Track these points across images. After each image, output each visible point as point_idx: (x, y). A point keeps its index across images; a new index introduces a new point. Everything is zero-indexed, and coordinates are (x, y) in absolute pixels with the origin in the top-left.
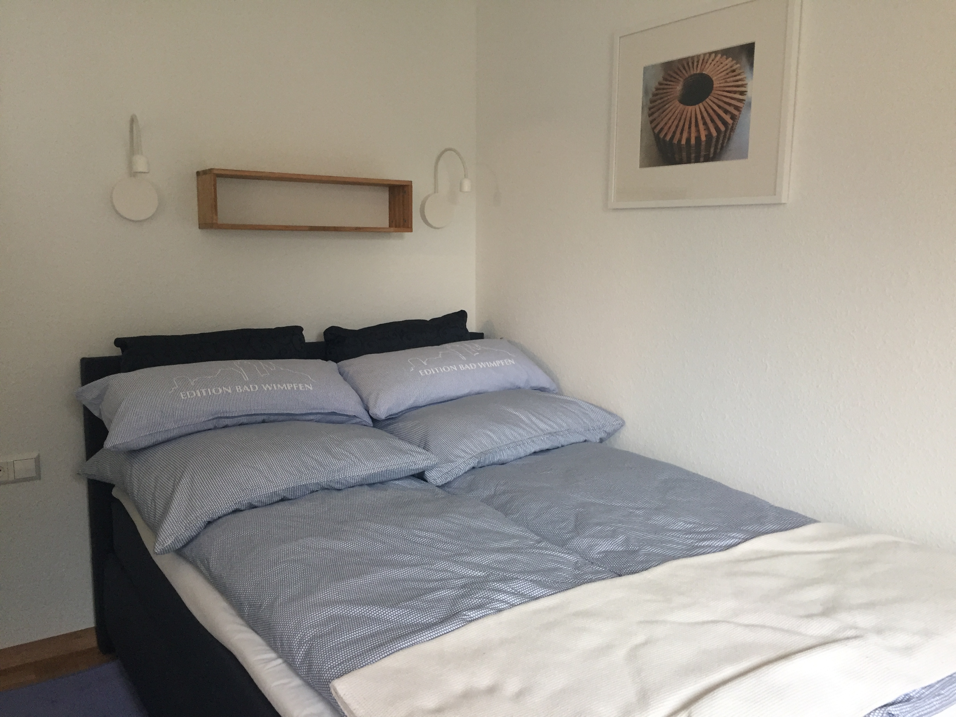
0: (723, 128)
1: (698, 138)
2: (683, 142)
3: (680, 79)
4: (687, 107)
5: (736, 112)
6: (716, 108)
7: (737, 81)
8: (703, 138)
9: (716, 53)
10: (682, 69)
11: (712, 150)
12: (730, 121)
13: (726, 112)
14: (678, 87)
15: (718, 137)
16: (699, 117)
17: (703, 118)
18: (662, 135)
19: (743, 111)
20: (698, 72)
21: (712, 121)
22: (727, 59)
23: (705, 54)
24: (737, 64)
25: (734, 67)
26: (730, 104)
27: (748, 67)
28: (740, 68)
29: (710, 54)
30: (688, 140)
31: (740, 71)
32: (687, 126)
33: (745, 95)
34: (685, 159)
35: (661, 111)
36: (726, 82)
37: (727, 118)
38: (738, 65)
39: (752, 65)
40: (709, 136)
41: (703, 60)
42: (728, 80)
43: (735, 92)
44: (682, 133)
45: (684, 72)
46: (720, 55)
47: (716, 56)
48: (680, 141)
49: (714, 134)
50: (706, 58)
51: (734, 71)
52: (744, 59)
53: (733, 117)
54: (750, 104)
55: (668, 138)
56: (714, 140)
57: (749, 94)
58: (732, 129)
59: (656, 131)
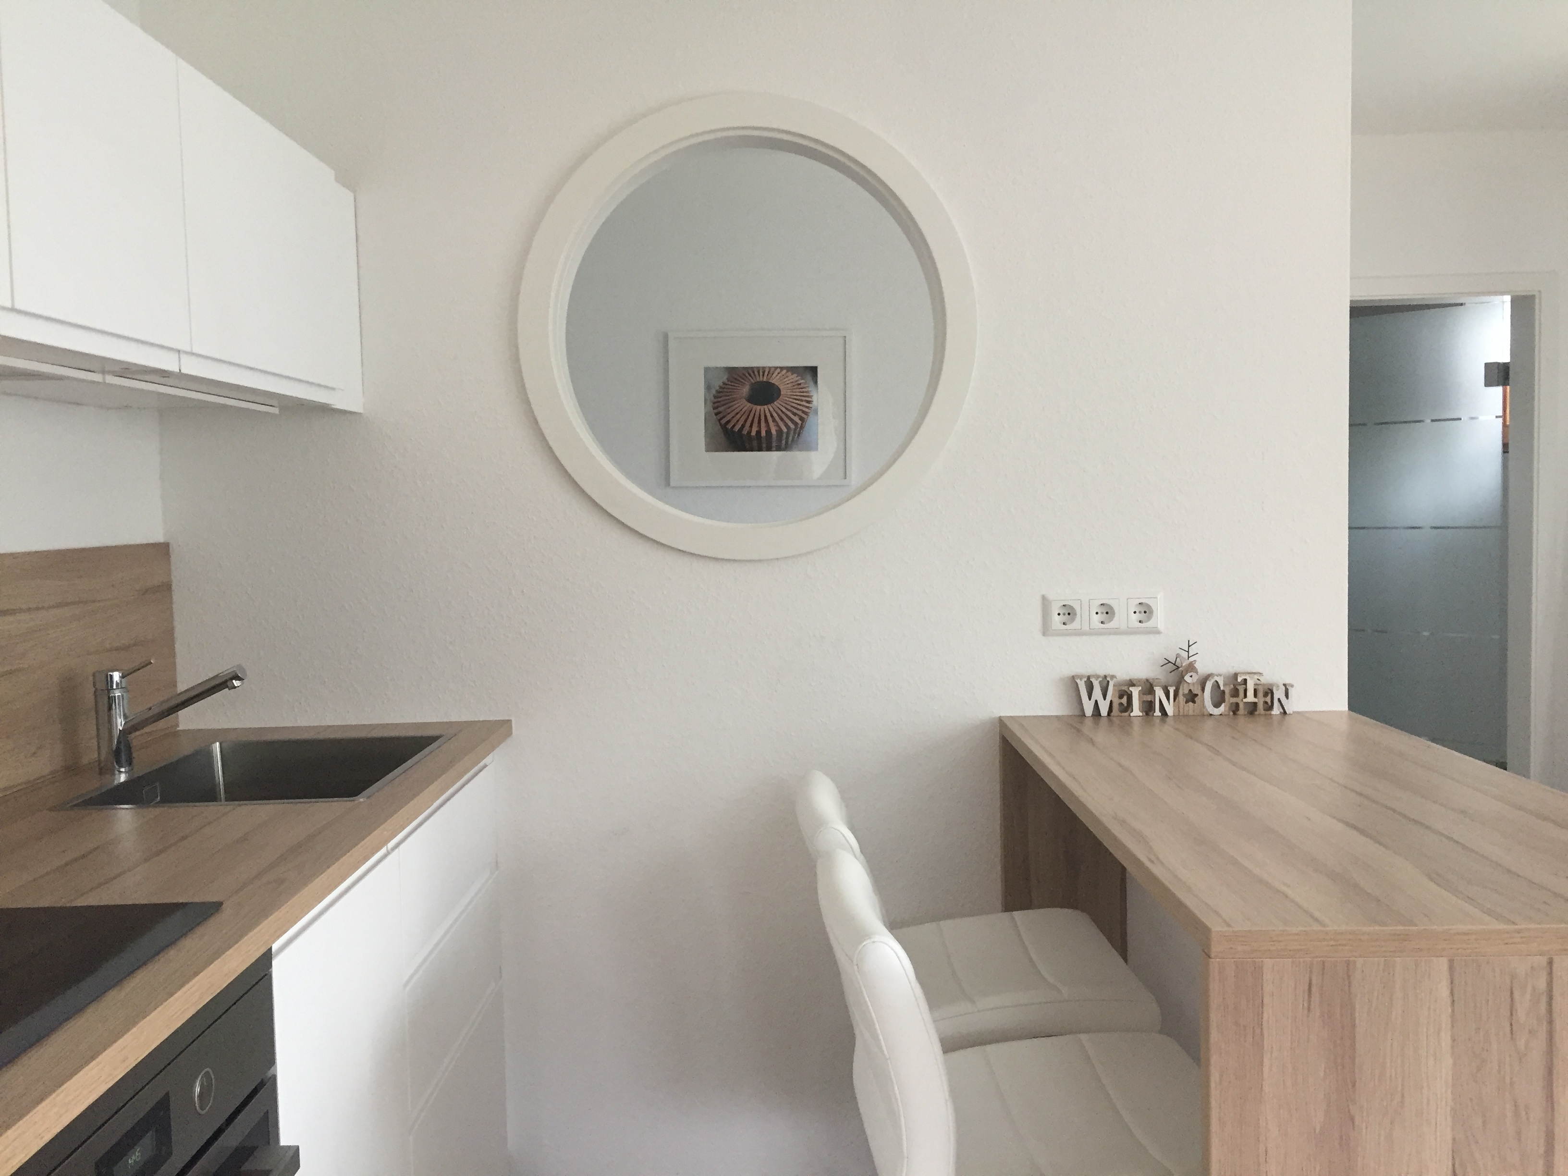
0: (792, 426)
1: (769, 432)
2: (753, 433)
3: (746, 383)
4: (755, 406)
5: (803, 415)
6: (784, 410)
7: (803, 392)
8: (774, 432)
9: (782, 368)
10: (747, 375)
11: (784, 442)
12: (799, 422)
13: (795, 414)
14: (744, 390)
15: (788, 434)
16: (768, 415)
17: (772, 416)
18: (729, 426)
19: (811, 415)
20: (765, 380)
21: (782, 419)
22: (792, 375)
23: (770, 368)
24: (802, 379)
25: (799, 382)
26: (798, 409)
27: (811, 384)
28: (806, 383)
29: (776, 368)
30: (759, 432)
31: (805, 386)
32: (756, 420)
33: (812, 403)
34: (757, 448)
35: (727, 406)
36: (793, 392)
37: (796, 419)
38: (803, 381)
39: (816, 382)
40: (780, 431)
41: (769, 372)
42: (795, 390)
43: (802, 401)
44: (751, 426)
45: (750, 378)
46: (784, 371)
47: (781, 371)
48: (749, 432)
49: (785, 430)
50: (771, 372)
51: (800, 384)
52: (809, 377)
53: (802, 419)
54: (816, 412)
55: (737, 429)
56: (785, 436)
57: (815, 403)
58: (802, 427)
59: (723, 421)
